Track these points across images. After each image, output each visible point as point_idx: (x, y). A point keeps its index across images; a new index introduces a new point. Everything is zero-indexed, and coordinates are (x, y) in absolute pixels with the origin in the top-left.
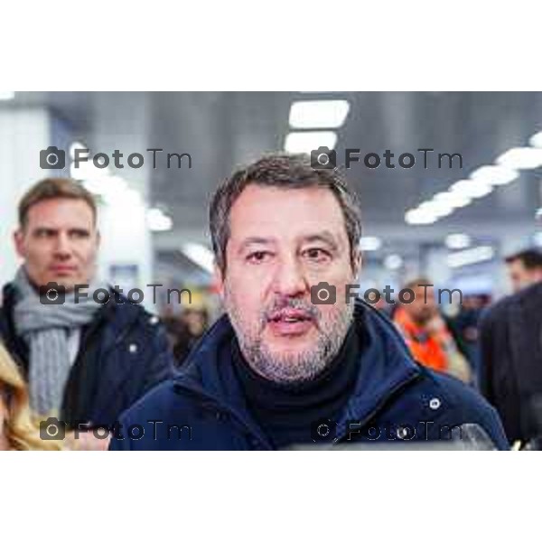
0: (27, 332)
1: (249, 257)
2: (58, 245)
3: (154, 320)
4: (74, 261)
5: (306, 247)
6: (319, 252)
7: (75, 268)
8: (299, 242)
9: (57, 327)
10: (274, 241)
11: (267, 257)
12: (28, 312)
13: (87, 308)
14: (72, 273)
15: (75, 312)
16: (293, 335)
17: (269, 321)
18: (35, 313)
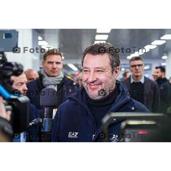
0: (46, 85)
2: (53, 66)
3: (74, 84)
4: (57, 70)
5: (96, 70)
7: (57, 71)
9: (53, 84)
10: (89, 68)
12: (46, 81)
13: (60, 80)
14: (56, 72)
15: (57, 81)
18: (48, 81)
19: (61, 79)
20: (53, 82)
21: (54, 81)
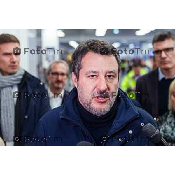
1: (89, 76)
5: (108, 74)
6: (111, 76)
8: (106, 73)
9: (9, 86)
10: (98, 72)
11: (95, 77)
16: (102, 103)
17: (95, 97)
19: (21, 77)
20: (9, 83)
21: (11, 82)
